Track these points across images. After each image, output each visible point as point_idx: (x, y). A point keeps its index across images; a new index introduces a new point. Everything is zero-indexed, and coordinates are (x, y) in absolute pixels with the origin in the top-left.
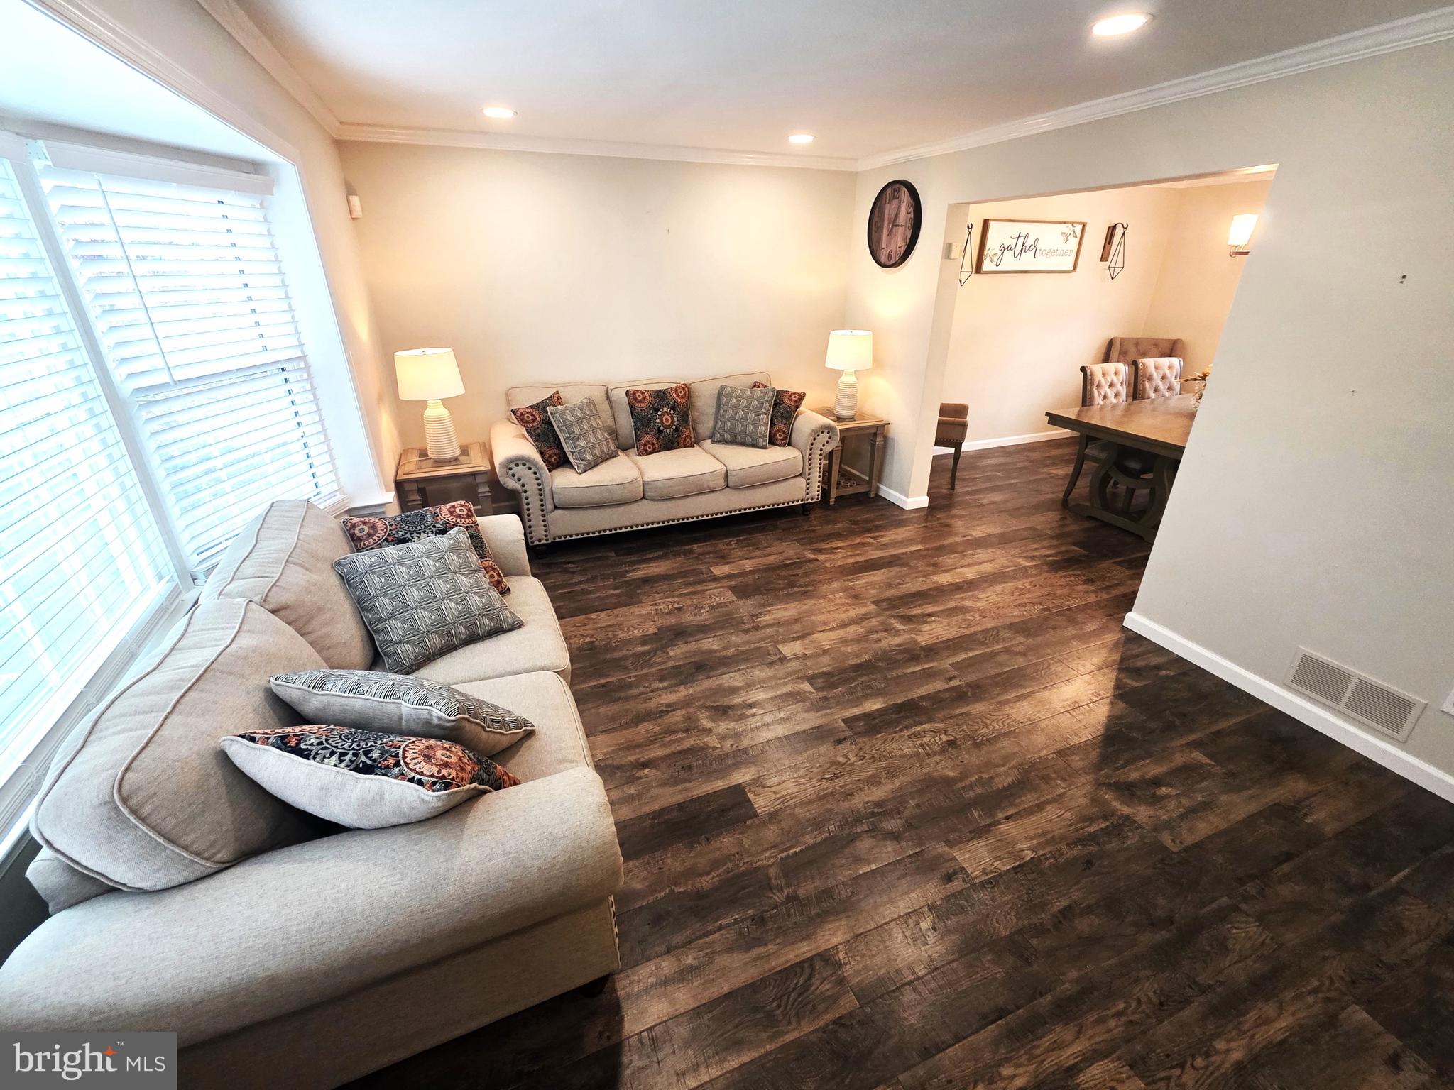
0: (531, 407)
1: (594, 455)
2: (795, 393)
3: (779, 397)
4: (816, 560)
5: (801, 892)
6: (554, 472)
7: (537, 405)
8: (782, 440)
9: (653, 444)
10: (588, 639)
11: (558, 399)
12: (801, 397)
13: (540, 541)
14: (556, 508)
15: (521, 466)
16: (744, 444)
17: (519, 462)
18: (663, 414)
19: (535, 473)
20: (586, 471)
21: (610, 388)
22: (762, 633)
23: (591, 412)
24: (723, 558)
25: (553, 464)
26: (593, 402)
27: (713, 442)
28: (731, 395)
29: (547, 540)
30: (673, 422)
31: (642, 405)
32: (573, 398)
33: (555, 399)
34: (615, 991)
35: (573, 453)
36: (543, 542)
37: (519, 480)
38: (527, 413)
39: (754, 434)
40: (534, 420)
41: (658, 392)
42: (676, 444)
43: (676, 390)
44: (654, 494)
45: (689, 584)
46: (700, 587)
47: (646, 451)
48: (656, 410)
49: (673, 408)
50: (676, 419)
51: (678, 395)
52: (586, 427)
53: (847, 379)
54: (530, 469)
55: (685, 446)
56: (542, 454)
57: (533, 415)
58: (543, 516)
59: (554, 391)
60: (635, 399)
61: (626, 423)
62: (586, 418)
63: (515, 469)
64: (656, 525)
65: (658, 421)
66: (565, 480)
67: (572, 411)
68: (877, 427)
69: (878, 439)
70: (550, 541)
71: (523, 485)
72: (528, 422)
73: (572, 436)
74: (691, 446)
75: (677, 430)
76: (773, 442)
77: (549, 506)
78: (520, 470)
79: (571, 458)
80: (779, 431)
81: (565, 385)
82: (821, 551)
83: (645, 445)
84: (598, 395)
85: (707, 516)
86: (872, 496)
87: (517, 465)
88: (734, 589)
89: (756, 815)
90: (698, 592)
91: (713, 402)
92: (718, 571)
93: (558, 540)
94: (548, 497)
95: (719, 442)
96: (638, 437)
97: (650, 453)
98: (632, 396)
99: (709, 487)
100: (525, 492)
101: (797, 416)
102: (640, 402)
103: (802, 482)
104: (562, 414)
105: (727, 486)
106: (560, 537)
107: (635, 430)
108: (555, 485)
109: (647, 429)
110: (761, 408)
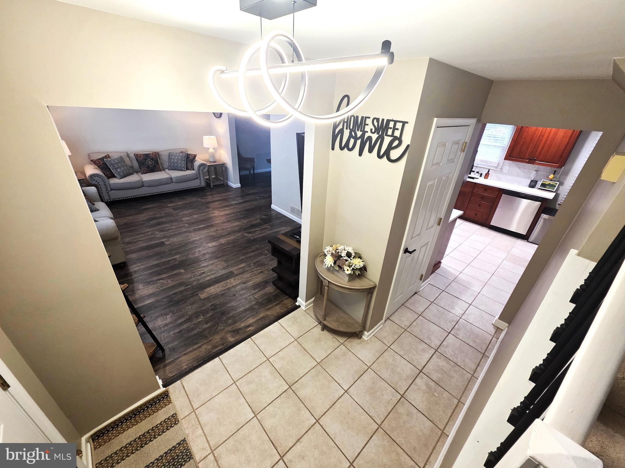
0: (98, 159)
1: (124, 174)
2: (193, 155)
3: (188, 156)
4: (201, 201)
5: (172, 253)
6: (110, 179)
7: (100, 159)
8: (190, 168)
9: (146, 171)
10: (125, 222)
11: (108, 157)
12: (195, 156)
13: (108, 200)
14: (112, 190)
15: (96, 177)
16: (178, 170)
17: (95, 176)
18: (149, 161)
19: (102, 179)
20: (121, 178)
21: (129, 153)
22: (178, 217)
23: (121, 160)
24: (172, 202)
25: (109, 177)
26: (122, 158)
27: (169, 170)
28: (172, 155)
29: (110, 200)
30: (152, 163)
31: (140, 158)
32: (115, 156)
33: (107, 157)
34: (128, 270)
35: (116, 173)
36: (109, 201)
37: (97, 181)
38: (97, 161)
39: (181, 167)
40: (100, 163)
41: (146, 154)
42: (155, 170)
43: (152, 154)
44: (147, 185)
45: (160, 209)
46: (162, 209)
47: (144, 173)
48: (146, 160)
49: (152, 159)
50: (153, 163)
51: (153, 155)
52: (120, 165)
53: (211, 150)
54: (100, 178)
55: (158, 171)
56: (104, 174)
57: (99, 162)
58: (108, 192)
59: (107, 154)
60: (138, 157)
61: (136, 164)
62: (119, 162)
63: (94, 178)
64: (149, 195)
65: (147, 163)
66: (113, 181)
67: (114, 160)
68: (222, 164)
69: (223, 168)
70: (111, 200)
71: (98, 183)
72: (97, 164)
73: (115, 168)
74: (161, 171)
75: (154, 166)
76: (187, 169)
77: (109, 189)
78: (96, 178)
79: (115, 175)
80: (189, 166)
81: (111, 152)
82: (203, 199)
83: (143, 171)
84: (123, 156)
85: (168, 191)
86: (225, 185)
87: (95, 177)
88: (173, 209)
89: (166, 245)
90: (162, 210)
91: (167, 157)
92: (169, 205)
93: (114, 200)
94: (108, 186)
95: (170, 170)
96: (140, 169)
97: (146, 173)
98: (136, 156)
99: (165, 183)
100: (100, 185)
101: (195, 161)
102: (139, 157)
103: (198, 180)
104: (110, 161)
105: (173, 182)
106: (115, 199)
107: (139, 166)
108: (110, 183)
109: (143, 166)
110: (182, 159)
